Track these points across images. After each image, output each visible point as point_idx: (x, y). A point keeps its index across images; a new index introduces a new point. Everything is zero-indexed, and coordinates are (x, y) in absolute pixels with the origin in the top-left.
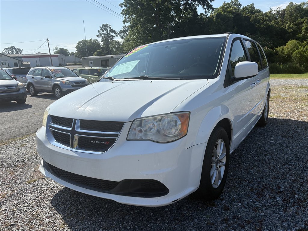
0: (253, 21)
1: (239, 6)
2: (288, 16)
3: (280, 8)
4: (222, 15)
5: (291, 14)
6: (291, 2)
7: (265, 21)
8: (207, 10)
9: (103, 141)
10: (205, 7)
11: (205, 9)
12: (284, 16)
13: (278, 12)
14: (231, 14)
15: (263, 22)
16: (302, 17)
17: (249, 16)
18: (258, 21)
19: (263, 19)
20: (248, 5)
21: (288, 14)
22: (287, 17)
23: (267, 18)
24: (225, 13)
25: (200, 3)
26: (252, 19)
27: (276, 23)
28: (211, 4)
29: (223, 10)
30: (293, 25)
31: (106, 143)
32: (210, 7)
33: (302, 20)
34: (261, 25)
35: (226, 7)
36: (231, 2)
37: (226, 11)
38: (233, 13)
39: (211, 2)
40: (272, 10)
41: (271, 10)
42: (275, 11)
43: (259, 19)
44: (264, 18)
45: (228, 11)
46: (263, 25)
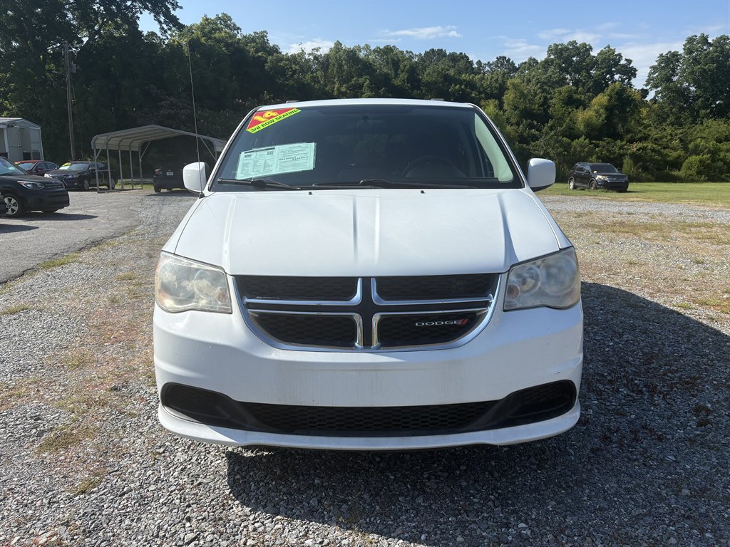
0: (271, 69)
1: (235, 29)
2: (335, 69)
3: (317, 50)
4: (202, 44)
5: (340, 66)
6: (338, 41)
7: (294, 72)
8: (164, 26)
9: (453, 320)
10: (162, 19)
11: (160, 22)
12: (327, 67)
13: (316, 58)
14: (224, 46)
15: (292, 76)
16: (360, 76)
17: (261, 57)
18: (282, 71)
19: (291, 68)
20: (255, 33)
21: (334, 65)
22: (333, 70)
23: (297, 67)
24: (210, 42)
25: (146, 8)
26: (269, 64)
27: (315, 79)
28: (173, 12)
29: (204, 35)
30: (347, 88)
31: (460, 322)
32: (173, 21)
33: (361, 80)
34: (287, 79)
35: (209, 27)
36: (216, 19)
37: (210, 38)
38: (227, 45)
39: (174, 9)
40: (305, 51)
41: (303, 51)
42: (310, 54)
43: (283, 67)
44: (293, 66)
45: (215, 38)
46: (291, 82)
